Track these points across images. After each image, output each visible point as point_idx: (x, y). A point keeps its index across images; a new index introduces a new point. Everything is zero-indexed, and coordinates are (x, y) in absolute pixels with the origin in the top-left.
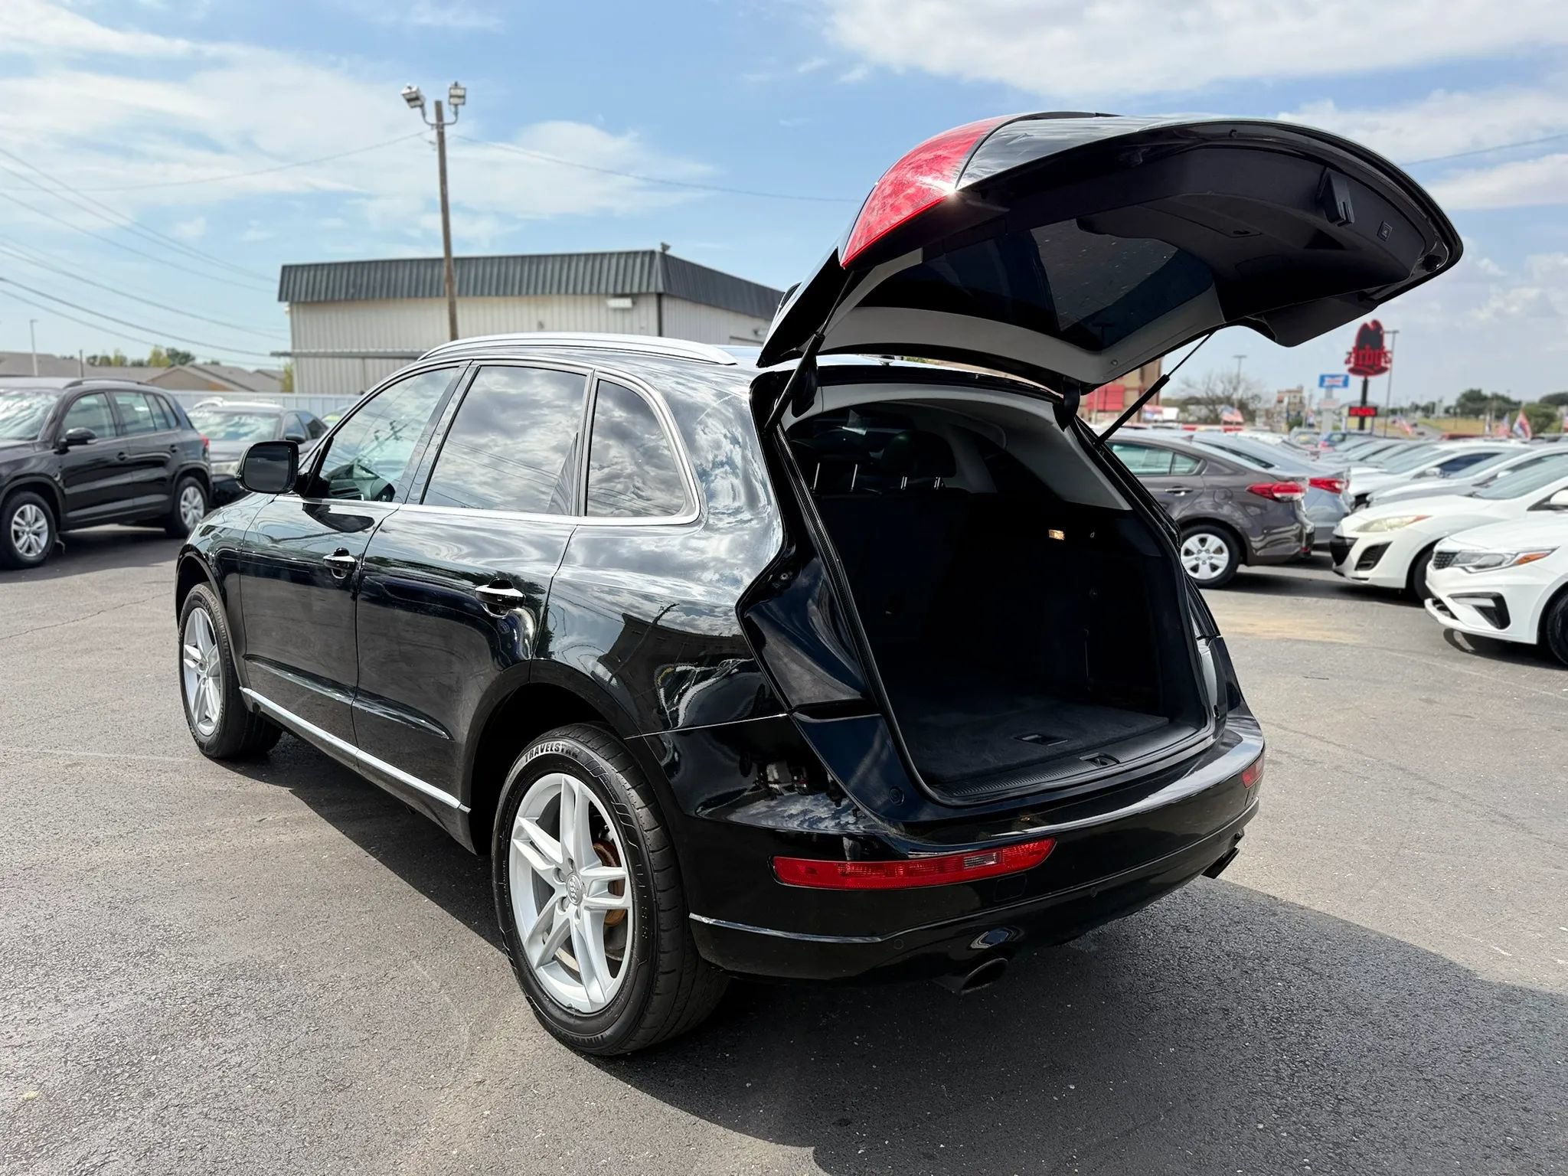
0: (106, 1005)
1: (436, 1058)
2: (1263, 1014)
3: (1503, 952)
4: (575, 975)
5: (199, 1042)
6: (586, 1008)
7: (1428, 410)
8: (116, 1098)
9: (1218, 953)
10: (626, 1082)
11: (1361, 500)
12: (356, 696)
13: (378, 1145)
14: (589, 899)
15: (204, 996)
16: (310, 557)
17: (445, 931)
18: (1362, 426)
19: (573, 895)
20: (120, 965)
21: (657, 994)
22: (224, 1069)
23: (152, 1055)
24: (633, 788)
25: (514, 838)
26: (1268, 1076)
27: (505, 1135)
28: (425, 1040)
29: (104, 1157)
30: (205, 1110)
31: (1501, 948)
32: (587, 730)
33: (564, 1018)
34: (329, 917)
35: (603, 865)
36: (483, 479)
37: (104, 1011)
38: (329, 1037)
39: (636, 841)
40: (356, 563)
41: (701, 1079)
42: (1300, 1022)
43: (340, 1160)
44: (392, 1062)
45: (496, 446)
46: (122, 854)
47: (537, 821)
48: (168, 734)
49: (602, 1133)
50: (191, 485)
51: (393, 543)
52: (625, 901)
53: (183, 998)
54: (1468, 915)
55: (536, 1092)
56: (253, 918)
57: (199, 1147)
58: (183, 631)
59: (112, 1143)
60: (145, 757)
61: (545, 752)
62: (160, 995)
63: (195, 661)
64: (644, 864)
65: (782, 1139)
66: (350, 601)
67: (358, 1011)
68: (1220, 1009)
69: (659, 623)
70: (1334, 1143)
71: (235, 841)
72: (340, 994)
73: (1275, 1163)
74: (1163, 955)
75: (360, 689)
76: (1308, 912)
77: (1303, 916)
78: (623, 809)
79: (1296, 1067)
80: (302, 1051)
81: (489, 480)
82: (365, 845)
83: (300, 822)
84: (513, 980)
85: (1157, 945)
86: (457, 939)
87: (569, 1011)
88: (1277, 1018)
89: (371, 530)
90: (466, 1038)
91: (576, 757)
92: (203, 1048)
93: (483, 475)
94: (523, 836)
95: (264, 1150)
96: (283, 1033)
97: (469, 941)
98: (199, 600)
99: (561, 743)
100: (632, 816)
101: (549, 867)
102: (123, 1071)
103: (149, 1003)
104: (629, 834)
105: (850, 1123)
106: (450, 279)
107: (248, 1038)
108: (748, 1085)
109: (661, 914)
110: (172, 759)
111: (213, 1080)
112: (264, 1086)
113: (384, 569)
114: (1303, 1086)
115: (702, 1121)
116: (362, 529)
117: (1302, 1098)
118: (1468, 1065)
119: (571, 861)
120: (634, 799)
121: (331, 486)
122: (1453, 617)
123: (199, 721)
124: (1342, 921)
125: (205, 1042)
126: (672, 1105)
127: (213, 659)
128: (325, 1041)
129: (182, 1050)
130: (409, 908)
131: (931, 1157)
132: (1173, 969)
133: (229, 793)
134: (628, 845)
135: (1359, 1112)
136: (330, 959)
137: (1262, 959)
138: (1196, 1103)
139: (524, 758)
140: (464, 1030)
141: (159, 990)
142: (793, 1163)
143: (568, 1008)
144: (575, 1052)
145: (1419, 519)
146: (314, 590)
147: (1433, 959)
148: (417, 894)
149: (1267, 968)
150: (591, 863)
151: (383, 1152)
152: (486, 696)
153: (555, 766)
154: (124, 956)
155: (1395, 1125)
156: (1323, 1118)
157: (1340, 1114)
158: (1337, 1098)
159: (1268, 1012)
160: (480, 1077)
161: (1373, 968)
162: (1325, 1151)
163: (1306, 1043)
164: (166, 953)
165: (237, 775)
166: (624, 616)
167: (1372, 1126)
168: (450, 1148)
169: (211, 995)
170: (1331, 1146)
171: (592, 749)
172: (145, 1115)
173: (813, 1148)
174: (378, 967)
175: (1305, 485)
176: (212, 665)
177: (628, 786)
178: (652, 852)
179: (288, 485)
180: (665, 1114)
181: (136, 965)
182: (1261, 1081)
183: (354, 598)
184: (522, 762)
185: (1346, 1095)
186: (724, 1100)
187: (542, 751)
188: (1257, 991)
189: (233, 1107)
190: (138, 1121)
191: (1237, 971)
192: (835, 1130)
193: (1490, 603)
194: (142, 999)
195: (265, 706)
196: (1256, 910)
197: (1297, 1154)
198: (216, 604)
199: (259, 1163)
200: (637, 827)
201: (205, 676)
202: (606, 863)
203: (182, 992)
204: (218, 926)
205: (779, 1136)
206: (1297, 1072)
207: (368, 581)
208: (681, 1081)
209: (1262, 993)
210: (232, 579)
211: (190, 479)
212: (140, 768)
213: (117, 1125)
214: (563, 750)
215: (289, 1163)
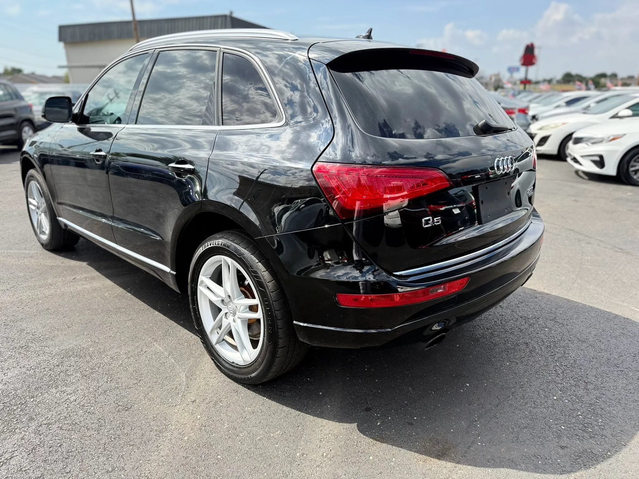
0: (6, 374)
1: (171, 391)
2: (543, 344)
3: (637, 309)
4: (235, 347)
5: (54, 390)
6: (242, 363)
7: (550, 81)
8: (15, 422)
9: (517, 317)
10: (263, 396)
11: (534, 118)
12: (113, 220)
13: (148, 437)
14: (240, 314)
15: (55, 367)
16: (85, 154)
17: (168, 327)
18: (525, 88)
19: (231, 312)
20: (12, 353)
21: (278, 357)
22: (68, 403)
23: (32, 398)
24: (260, 262)
25: (199, 286)
26: (552, 373)
27: (209, 428)
28: (165, 382)
29: (10, 454)
30: (60, 425)
31: (635, 307)
32: (233, 234)
33: (231, 367)
34: (111, 324)
35: (246, 298)
36: (161, 115)
37: (6, 377)
38: (118, 383)
39: (264, 287)
40: (106, 156)
41: (298, 392)
42: (560, 347)
43: (130, 446)
44: (150, 394)
45: (166, 98)
46: (9, 298)
47: (210, 278)
48: (26, 240)
49: (256, 423)
50: (27, 125)
51: (123, 145)
52: (259, 315)
53: (44, 368)
54: (618, 293)
55: (221, 405)
56: (75, 326)
57: (59, 445)
58: (27, 192)
59: (15, 446)
60: (16, 251)
61: (212, 246)
62: (33, 367)
63: (34, 206)
64: (268, 298)
65: (340, 420)
66: (105, 175)
67: (131, 369)
68: (524, 343)
69: (259, 180)
70: (589, 404)
71: (63, 289)
72: (121, 362)
73: (566, 415)
74: (493, 319)
75: (114, 217)
76: (550, 296)
77: (549, 298)
78: (255, 272)
79: (563, 368)
80: (105, 392)
81: (164, 115)
82: (125, 288)
83: (93, 278)
84: (203, 349)
85: (489, 315)
86: (174, 330)
87: (233, 364)
88: (550, 346)
89: (111, 139)
90: (184, 380)
91: (229, 247)
92: (56, 393)
93: (161, 113)
94: (203, 285)
95: (92, 444)
96: (95, 383)
97: (180, 331)
98: (32, 176)
99: (220, 241)
100: (260, 275)
101: (218, 299)
102: (18, 408)
103: (28, 372)
104: (259, 284)
105: (371, 409)
106: (136, 29)
107: (78, 387)
108: (320, 393)
109: (278, 321)
110: (29, 252)
111: (63, 409)
112: (89, 410)
113: (119, 158)
114: (569, 377)
115: (302, 414)
116: (107, 139)
117: (570, 383)
118: (637, 362)
119: (229, 296)
120: (260, 267)
121: (90, 119)
122: (581, 164)
123: (40, 233)
124: (566, 299)
125: (57, 390)
126: (287, 406)
127: (43, 205)
128: (116, 386)
129: (46, 395)
130: (149, 317)
131: (411, 424)
132: (499, 325)
133: (58, 266)
134: (259, 289)
135: (596, 388)
136: (114, 344)
137: (536, 318)
138: (524, 389)
139: (201, 248)
140: (183, 375)
141: (32, 365)
142: (348, 432)
143: (232, 363)
144: (237, 382)
145: (564, 124)
146: (87, 170)
147: (608, 314)
148: (152, 310)
149: (539, 322)
150: (240, 297)
151: (151, 440)
152: (179, 219)
153: (218, 252)
154: (13, 349)
155: (613, 394)
156: (581, 392)
157: (588, 390)
158: (585, 382)
159: (545, 343)
160: (193, 399)
161: (584, 320)
162: (586, 408)
163: (565, 357)
164: (34, 346)
165: (61, 258)
166: (239, 176)
167: (604, 394)
168: (184, 436)
169: (58, 366)
170: (588, 405)
171: (236, 244)
172: (30, 430)
173: (356, 424)
174: (138, 347)
175: (516, 111)
176: (43, 207)
177: (257, 261)
178: (272, 292)
179: (68, 119)
180: (284, 412)
181: (20, 353)
182: (550, 376)
183: (107, 173)
184: (201, 250)
185: (588, 381)
186: (311, 402)
187: (210, 245)
188: (538, 333)
189: (74, 423)
190: (27, 433)
191: (527, 325)
192: (364, 413)
193: (597, 159)
194: (24, 370)
195: (70, 226)
196: (528, 296)
197: (574, 410)
198: (40, 178)
199: (90, 451)
200: (263, 280)
201: (40, 213)
202: (247, 297)
203: (44, 365)
204: (58, 331)
205: (339, 419)
206: (564, 371)
207: (113, 165)
208: (289, 394)
209: (540, 334)
210: (47, 167)
211: (26, 123)
212: (15, 256)
213: (16, 436)
214: (221, 244)
215: (105, 450)
